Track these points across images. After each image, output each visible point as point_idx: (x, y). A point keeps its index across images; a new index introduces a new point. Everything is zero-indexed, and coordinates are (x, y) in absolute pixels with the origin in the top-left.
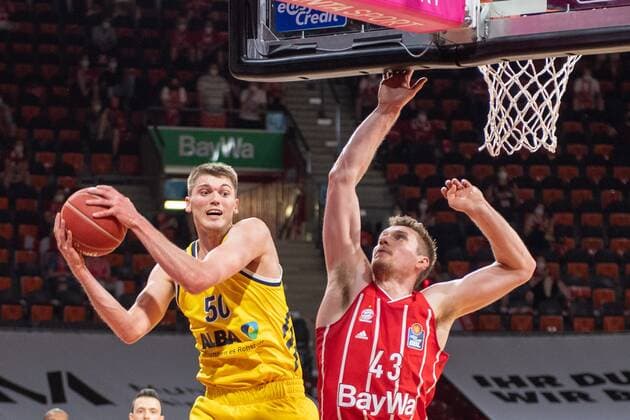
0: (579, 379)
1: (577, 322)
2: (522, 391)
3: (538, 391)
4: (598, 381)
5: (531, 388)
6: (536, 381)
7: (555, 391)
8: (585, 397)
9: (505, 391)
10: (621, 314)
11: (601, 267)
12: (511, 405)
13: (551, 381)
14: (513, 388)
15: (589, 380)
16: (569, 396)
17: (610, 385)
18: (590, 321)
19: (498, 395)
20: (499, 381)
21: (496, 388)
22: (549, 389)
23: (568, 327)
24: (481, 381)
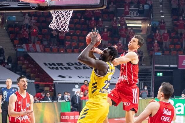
0: (68, 64)
1: (68, 50)
2: (55, 67)
3: (59, 67)
4: (73, 65)
5: (57, 66)
6: (58, 64)
7: (63, 67)
8: (70, 68)
9: (51, 67)
10: (78, 49)
11: (74, 37)
12: (52, 70)
13: (62, 64)
14: (53, 66)
15: (71, 64)
16: (66, 68)
17: (75, 66)
18: (71, 50)
19: (49, 68)
20: (50, 64)
21: (49, 66)
22: (61, 66)
23: (66, 51)
24: (45, 64)
